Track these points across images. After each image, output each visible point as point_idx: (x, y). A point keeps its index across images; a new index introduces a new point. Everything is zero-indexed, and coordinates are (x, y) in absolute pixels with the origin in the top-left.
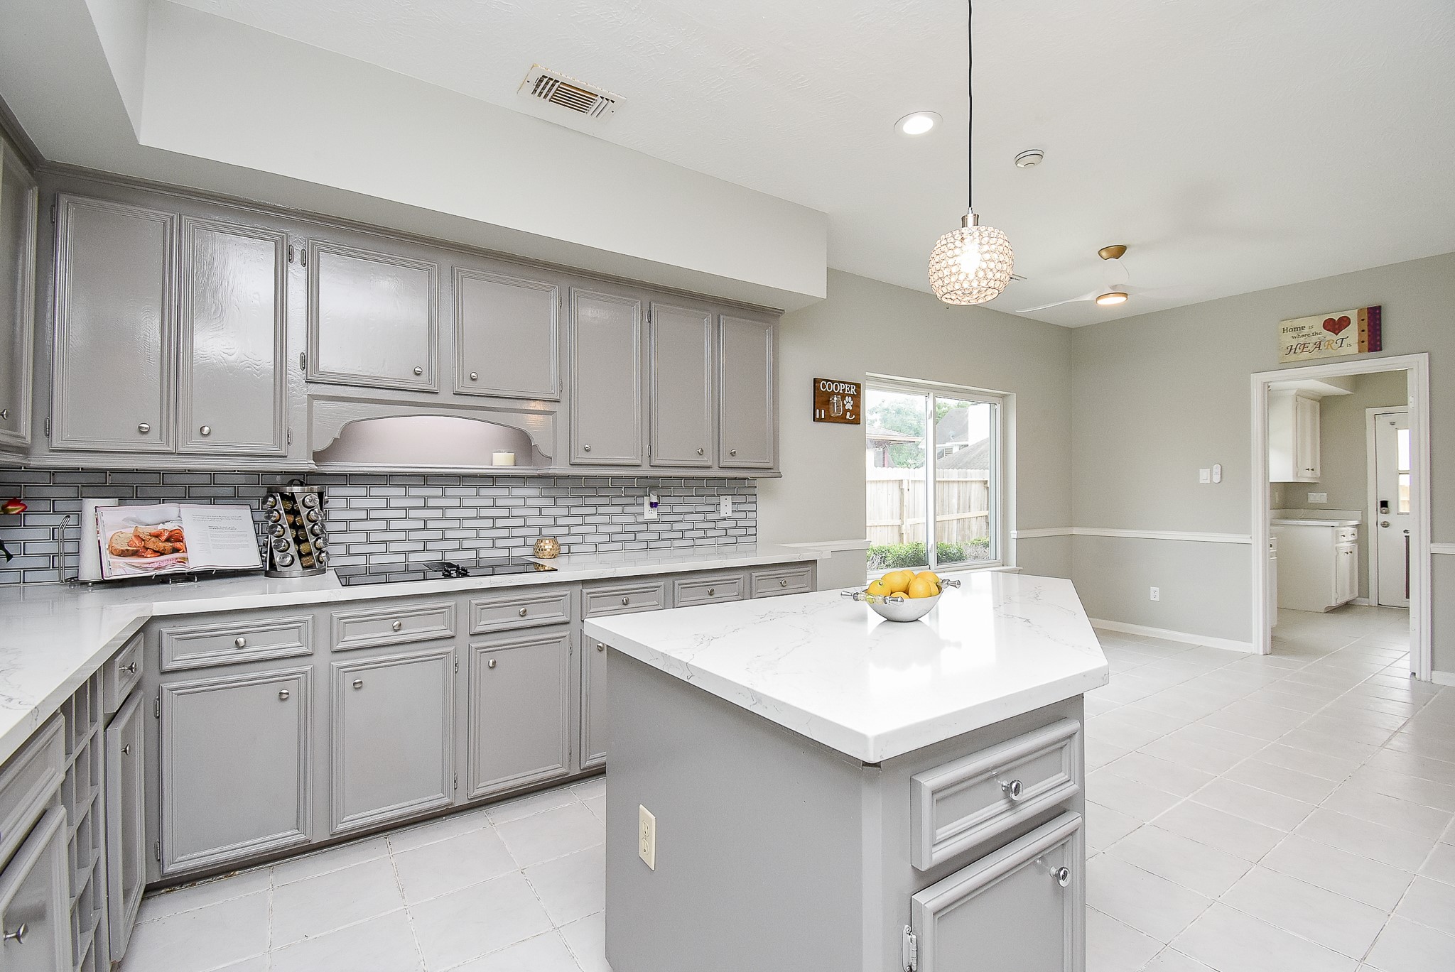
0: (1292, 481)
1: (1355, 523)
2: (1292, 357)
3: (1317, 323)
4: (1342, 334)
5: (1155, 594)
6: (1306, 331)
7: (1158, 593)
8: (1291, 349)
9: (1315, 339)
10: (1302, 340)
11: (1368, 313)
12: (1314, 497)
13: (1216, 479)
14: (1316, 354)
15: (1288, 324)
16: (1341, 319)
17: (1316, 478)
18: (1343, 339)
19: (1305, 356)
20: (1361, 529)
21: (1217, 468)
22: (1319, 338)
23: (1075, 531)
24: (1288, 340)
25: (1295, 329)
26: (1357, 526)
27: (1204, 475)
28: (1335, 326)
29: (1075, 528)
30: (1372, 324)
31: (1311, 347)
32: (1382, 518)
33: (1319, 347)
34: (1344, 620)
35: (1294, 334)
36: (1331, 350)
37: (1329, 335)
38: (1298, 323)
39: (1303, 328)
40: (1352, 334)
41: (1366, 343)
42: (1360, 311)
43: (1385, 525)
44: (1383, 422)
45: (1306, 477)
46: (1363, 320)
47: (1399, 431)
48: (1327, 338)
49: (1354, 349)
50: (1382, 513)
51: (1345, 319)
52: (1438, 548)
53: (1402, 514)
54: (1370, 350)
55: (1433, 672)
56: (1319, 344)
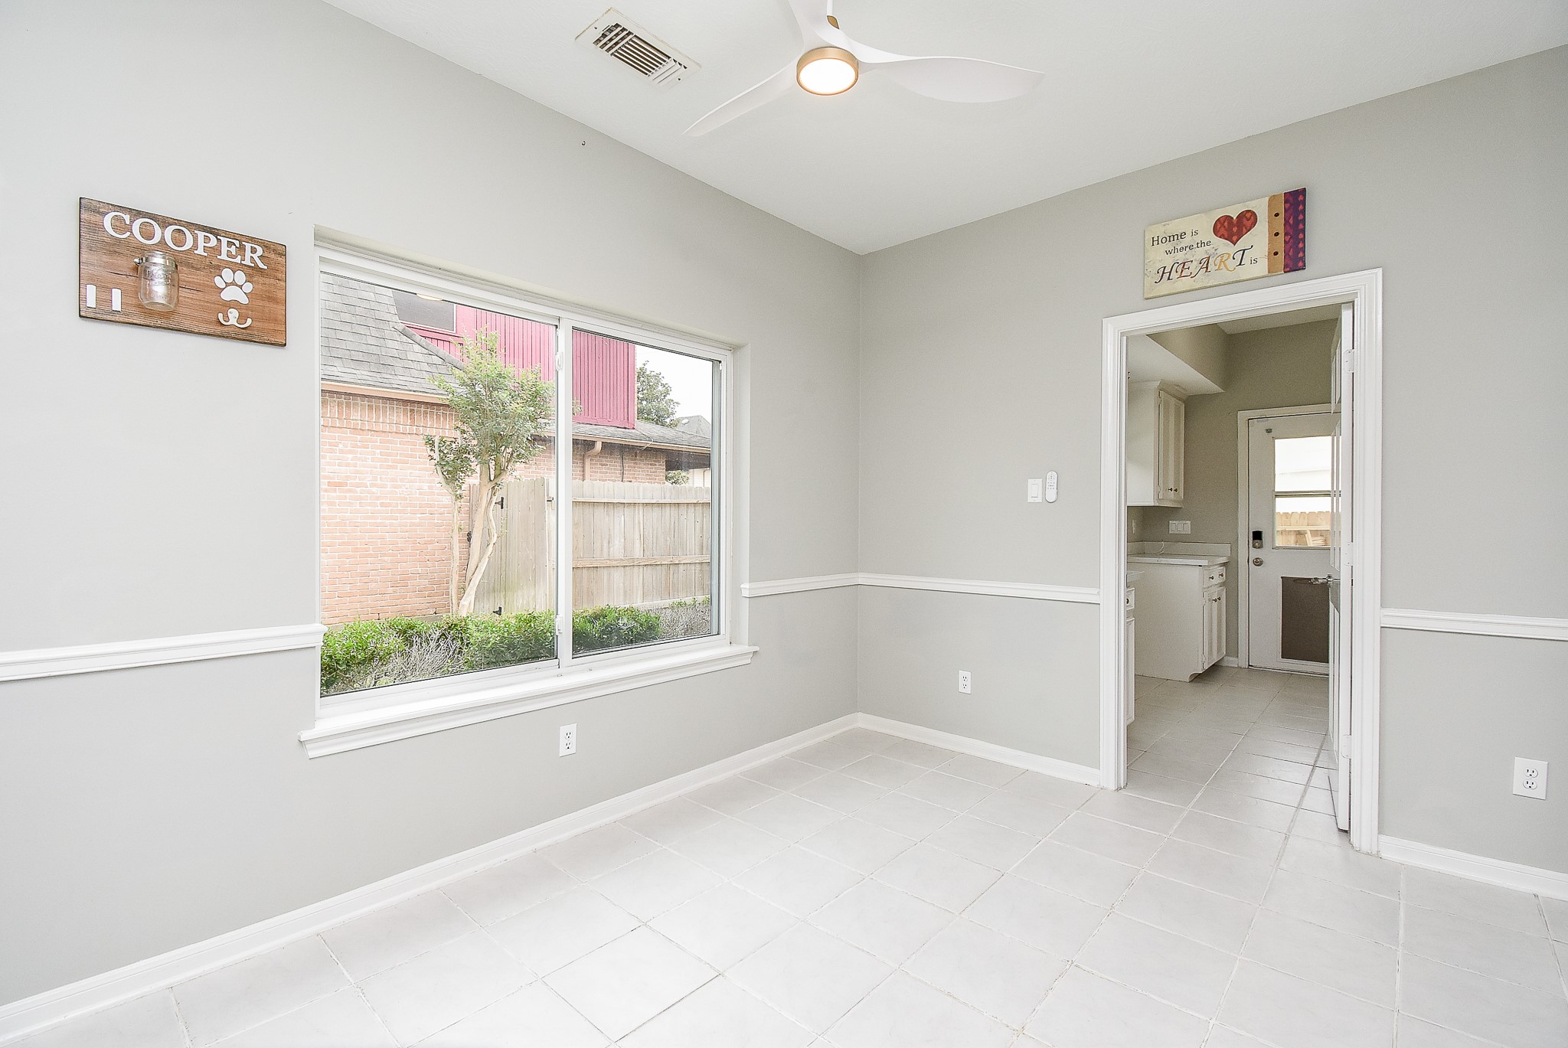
0: (1153, 505)
1: (1223, 560)
2: (1165, 287)
3: (1205, 226)
4: (1243, 242)
5: (965, 681)
6: (1187, 240)
7: (969, 680)
8: (1163, 273)
9: (1200, 253)
10: (1180, 257)
11: (1286, 202)
12: (1178, 527)
13: (1051, 496)
14: (1202, 280)
15: (1159, 231)
16: (1241, 216)
17: (1178, 502)
18: (1244, 250)
19: (1185, 283)
20: (1230, 566)
21: (1052, 479)
22: (1206, 252)
23: (862, 578)
24: (1160, 257)
25: (1171, 238)
26: (1224, 564)
27: (1034, 489)
28: (1233, 228)
29: (861, 575)
30: (1291, 221)
31: (1194, 267)
32: (1255, 553)
33: (1207, 268)
34: (1213, 694)
35: (1169, 246)
36: (1225, 270)
37: (1223, 246)
38: (1175, 227)
39: (1182, 235)
40: (1259, 240)
41: (1281, 255)
42: (1273, 199)
43: (1258, 563)
44: (1258, 428)
45: (1170, 500)
46: (1277, 215)
47: (1276, 441)
48: (1219, 252)
49: (1262, 268)
50: (1254, 547)
51: (1248, 215)
53: (1278, 548)
54: (1287, 268)
55: (1383, 837)
56: (1205, 264)
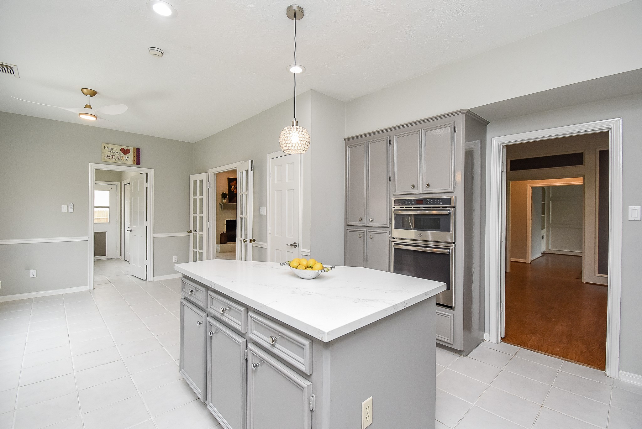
2: (108, 160)
3: (118, 149)
4: (127, 155)
5: (33, 273)
6: (114, 150)
8: (107, 156)
9: (117, 155)
10: (112, 154)
11: (136, 150)
13: (71, 210)
14: (117, 161)
15: (106, 145)
18: (127, 157)
19: (113, 160)
21: (71, 205)
22: (119, 155)
24: (106, 152)
25: (109, 148)
27: (64, 209)
28: (126, 152)
30: (137, 154)
31: (115, 157)
35: (109, 150)
36: (122, 160)
37: (123, 155)
38: (110, 146)
39: (112, 149)
40: (131, 156)
41: (135, 161)
42: (134, 148)
46: (134, 152)
49: (131, 162)
51: (128, 150)
52: (156, 235)
54: (137, 164)
56: (118, 157)
